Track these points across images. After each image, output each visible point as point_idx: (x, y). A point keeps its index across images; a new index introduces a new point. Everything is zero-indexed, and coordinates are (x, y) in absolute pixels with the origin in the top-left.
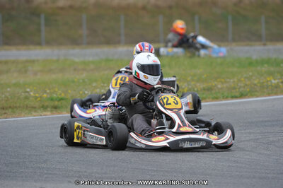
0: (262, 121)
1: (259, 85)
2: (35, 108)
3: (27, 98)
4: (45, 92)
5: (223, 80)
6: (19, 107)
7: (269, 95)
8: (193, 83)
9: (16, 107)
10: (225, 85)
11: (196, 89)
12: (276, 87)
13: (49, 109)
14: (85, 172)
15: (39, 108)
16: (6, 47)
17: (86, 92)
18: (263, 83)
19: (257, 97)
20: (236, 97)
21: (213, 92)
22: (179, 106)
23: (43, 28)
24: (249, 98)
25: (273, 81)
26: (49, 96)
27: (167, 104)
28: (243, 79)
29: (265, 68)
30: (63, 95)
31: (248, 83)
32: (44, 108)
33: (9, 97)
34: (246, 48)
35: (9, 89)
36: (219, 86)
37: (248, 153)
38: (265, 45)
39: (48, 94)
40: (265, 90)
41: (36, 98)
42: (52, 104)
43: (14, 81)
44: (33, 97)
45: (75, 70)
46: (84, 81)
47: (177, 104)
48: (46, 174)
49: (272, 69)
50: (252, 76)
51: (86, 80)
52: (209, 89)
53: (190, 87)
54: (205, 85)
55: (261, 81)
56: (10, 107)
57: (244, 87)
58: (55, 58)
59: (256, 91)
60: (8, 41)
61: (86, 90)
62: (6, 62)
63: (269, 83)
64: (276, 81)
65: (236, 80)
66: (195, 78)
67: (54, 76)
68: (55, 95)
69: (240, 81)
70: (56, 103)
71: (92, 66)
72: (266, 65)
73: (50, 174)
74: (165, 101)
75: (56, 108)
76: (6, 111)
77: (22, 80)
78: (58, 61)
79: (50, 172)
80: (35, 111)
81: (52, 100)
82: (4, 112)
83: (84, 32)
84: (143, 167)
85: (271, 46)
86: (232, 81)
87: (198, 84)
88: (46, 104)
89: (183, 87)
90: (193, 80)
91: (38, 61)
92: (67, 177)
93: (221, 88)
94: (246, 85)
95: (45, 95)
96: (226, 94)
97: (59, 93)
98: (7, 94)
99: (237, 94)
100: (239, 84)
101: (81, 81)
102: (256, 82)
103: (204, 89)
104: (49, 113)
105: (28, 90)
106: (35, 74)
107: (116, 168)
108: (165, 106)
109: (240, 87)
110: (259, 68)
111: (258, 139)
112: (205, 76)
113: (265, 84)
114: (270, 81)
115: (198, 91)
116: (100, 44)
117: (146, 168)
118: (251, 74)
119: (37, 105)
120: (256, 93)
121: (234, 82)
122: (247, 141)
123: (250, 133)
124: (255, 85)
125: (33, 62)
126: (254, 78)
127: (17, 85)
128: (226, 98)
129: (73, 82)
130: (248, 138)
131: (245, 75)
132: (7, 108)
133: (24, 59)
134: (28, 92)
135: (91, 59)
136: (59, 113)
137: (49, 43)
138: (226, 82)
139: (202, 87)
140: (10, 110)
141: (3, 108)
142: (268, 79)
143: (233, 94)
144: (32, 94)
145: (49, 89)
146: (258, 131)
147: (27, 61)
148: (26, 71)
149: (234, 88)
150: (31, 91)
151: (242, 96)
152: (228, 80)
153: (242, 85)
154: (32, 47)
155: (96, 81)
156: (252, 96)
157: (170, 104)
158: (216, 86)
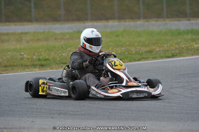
0: (188, 74)
1: (185, 48)
2: (28, 66)
3: (22, 59)
4: (35, 55)
5: (160, 45)
6: (17, 65)
7: (193, 55)
8: (138, 48)
9: (14, 66)
10: (161, 49)
11: (141, 52)
12: (197, 50)
13: (38, 67)
14: (63, 110)
15: (31, 66)
16: (7, 24)
17: (64, 55)
18: (188, 47)
19: (184, 57)
20: (169, 57)
21: (153, 53)
22: (123, 67)
23: (33, 10)
24: (178, 57)
25: (195, 45)
26: (37, 58)
27: (115, 66)
28: (174, 44)
29: (189, 36)
30: (47, 57)
31: (177, 47)
32: (34, 66)
33: (10, 58)
34: (176, 22)
35: (9, 53)
36: (157, 49)
37: (178, 96)
38: (189, 20)
39: (36, 56)
40: (190, 52)
41: (28, 59)
42: (39, 63)
43: (13, 47)
44: (26, 58)
45: (56, 39)
46: (62, 47)
47: (122, 65)
48: (36, 112)
49: (194, 37)
50: (180, 42)
51: (64, 46)
52: (150, 52)
53: (137, 50)
54: (147, 49)
55: (187, 46)
56: (10, 66)
57: (175, 50)
58: (42, 31)
59: (183, 53)
60: (8, 19)
61: (64, 53)
62: (7, 34)
63: (193, 47)
64: (198, 45)
65: (169, 45)
66: (140, 44)
67: (41, 44)
68: (41, 57)
69: (171, 45)
70: (43, 62)
71: (68, 36)
72: (190, 34)
73: (39, 112)
74: (113, 63)
75: (42, 65)
76: (8, 69)
77: (18, 47)
78: (44, 32)
79: (38, 111)
80: (28, 68)
81: (40, 60)
82: (6, 69)
83: (62, 12)
84: (104, 107)
85: (193, 21)
86: (166, 46)
87: (142, 48)
88: (36, 63)
89: (132, 50)
90: (139, 46)
91: (30, 33)
92: (50, 114)
93: (159, 51)
94: (176, 48)
95: (35, 57)
96: (162, 55)
97: (44, 55)
98: (8, 57)
99: (170, 55)
100: (171, 48)
101: (60, 47)
102: (183, 46)
103: (147, 52)
104: (38, 69)
105: (22, 53)
106: (28, 42)
107: (85, 108)
108: (114, 67)
109: (172, 50)
110: (185, 36)
111: (184, 86)
112: (147, 42)
113: (190, 47)
114: (193, 45)
115: (142, 53)
116: (73, 20)
117: (106, 107)
118: (179, 40)
119: (29, 64)
120: (183, 54)
121: (168, 46)
122: (177, 87)
123: (179, 82)
124: (182, 48)
125: (26, 33)
126: (182, 43)
127: (14, 50)
128: (162, 58)
129: (55, 47)
130: (177, 86)
131: (175, 42)
132: (8, 66)
133: (20, 31)
134: (22, 55)
135: (67, 31)
136: (44, 70)
137: (37, 20)
138: (162, 46)
139: (144, 50)
140: (10, 68)
141: (5, 67)
142: (192, 44)
143: (167, 55)
144: (25, 56)
145: (38, 53)
146: (185, 81)
147: (22, 33)
148: (21, 40)
149: (168, 51)
150: (25, 54)
151: (173, 56)
152: (164, 45)
153: (174, 48)
154: (25, 23)
155: (70, 47)
156: (181, 56)
157: (117, 65)
158: (155, 49)
